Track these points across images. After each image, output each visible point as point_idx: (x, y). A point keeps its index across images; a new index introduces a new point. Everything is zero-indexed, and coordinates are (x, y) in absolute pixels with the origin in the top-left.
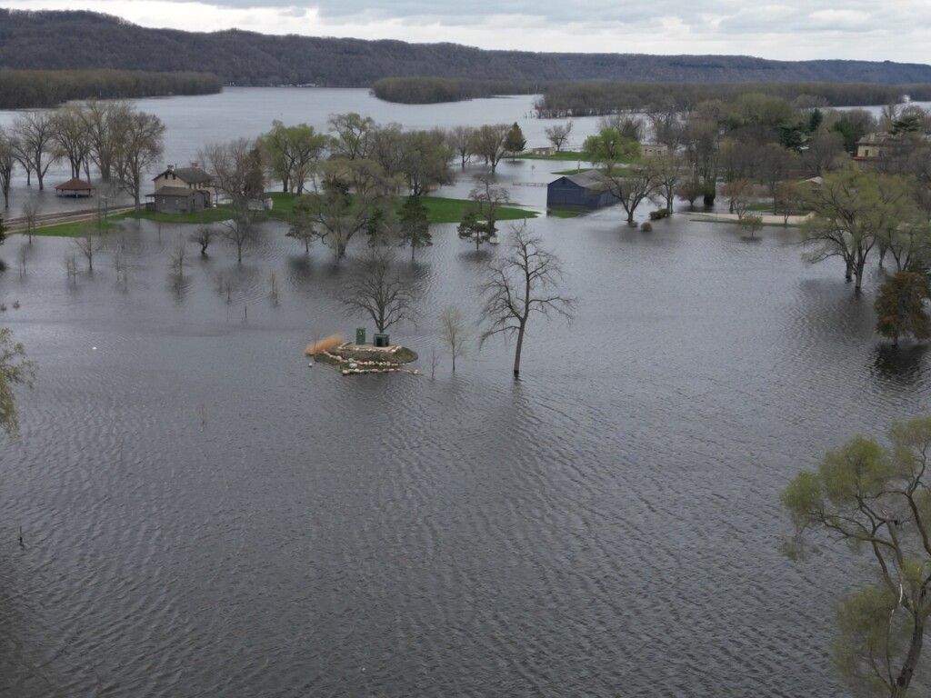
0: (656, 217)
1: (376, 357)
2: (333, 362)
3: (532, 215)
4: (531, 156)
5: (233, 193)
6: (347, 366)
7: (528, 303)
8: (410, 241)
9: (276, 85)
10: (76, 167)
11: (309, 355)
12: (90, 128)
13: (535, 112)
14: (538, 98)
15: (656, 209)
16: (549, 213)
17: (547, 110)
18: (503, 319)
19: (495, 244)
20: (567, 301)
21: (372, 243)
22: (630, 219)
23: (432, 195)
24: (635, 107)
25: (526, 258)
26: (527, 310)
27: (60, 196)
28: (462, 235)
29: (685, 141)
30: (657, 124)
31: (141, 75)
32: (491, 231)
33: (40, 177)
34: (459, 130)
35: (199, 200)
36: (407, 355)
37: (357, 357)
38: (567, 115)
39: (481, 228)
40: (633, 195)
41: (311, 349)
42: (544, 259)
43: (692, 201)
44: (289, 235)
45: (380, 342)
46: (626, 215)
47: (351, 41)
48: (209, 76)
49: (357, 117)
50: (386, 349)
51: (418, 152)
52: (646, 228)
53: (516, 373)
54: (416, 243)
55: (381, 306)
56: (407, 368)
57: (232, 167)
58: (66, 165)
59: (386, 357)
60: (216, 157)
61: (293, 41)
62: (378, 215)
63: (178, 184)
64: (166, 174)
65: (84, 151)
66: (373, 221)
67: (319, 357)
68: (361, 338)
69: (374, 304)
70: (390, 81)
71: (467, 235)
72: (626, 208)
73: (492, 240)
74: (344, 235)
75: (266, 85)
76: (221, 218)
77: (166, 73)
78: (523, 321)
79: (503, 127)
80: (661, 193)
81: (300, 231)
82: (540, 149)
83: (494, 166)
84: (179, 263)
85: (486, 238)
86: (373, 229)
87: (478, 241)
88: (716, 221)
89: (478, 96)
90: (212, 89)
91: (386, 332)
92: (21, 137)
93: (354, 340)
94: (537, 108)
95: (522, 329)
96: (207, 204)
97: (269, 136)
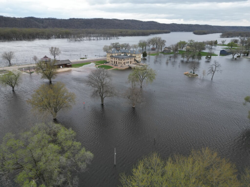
0: (238, 57)
1: (193, 75)
2: (187, 75)
3: (217, 55)
4: (218, 45)
5: (173, 51)
6: (189, 76)
7: (215, 70)
8: (198, 59)
9: (178, 31)
10: (153, 46)
11: (184, 74)
12: (155, 41)
13: (220, 37)
14: (221, 34)
15: (238, 56)
16: (220, 55)
17: (222, 36)
18: (211, 72)
19: (211, 60)
20: (221, 71)
21: (193, 59)
22: (233, 57)
23: (201, 51)
24: (238, 36)
25: (216, 64)
26: (215, 71)
27: (152, 50)
28: (206, 58)
29: (246, 43)
30: (241, 40)
31: (160, 30)
32: (210, 58)
33: (149, 47)
34: (207, 41)
35: (169, 51)
36: (197, 75)
37: (190, 75)
38: (225, 37)
39: (209, 58)
40: (234, 54)
41: (184, 73)
42: (219, 65)
43: (244, 54)
44: (181, 57)
45: (194, 73)
46: (233, 56)
47: (191, 25)
48: (169, 30)
49: (192, 40)
50: (194, 74)
51: (200, 45)
52: (236, 59)
53: (212, 79)
54: (199, 59)
55: (194, 69)
56: (197, 77)
57: (174, 47)
58: (152, 45)
59: (194, 75)
60: (172, 46)
61: (182, 25)
62: (194, 55)
63: (167, 49)
64: (165, 48)
65: (154, 44)
66: (193, 56)
67: (185, 74)
68: (191, 72)
69: (193, 68)
70: (196, 31)
71: (207, 58)
72: (233, 55)
73: (210, 59)
74: (189, 57)
75: (177, 31)
76: (172, 54)
77: (163, 30)
78: (214, 72)
79: (214, 41)
80: (239, 53)
81: (183, 57)
82: (220, 44)
83: (212, 47)
84: (167, 60)
85: (209, 59)
86: (193, 57)
87: (208, 59)
88: (248, 58)
89: (210, 33)
90: (169, 32)
91: (194, 72)
92: (147, 42)
93: (190, 73)
94: (220, 36)
95: (214, 74)
96: (170, 52)
97: (179, 42)
